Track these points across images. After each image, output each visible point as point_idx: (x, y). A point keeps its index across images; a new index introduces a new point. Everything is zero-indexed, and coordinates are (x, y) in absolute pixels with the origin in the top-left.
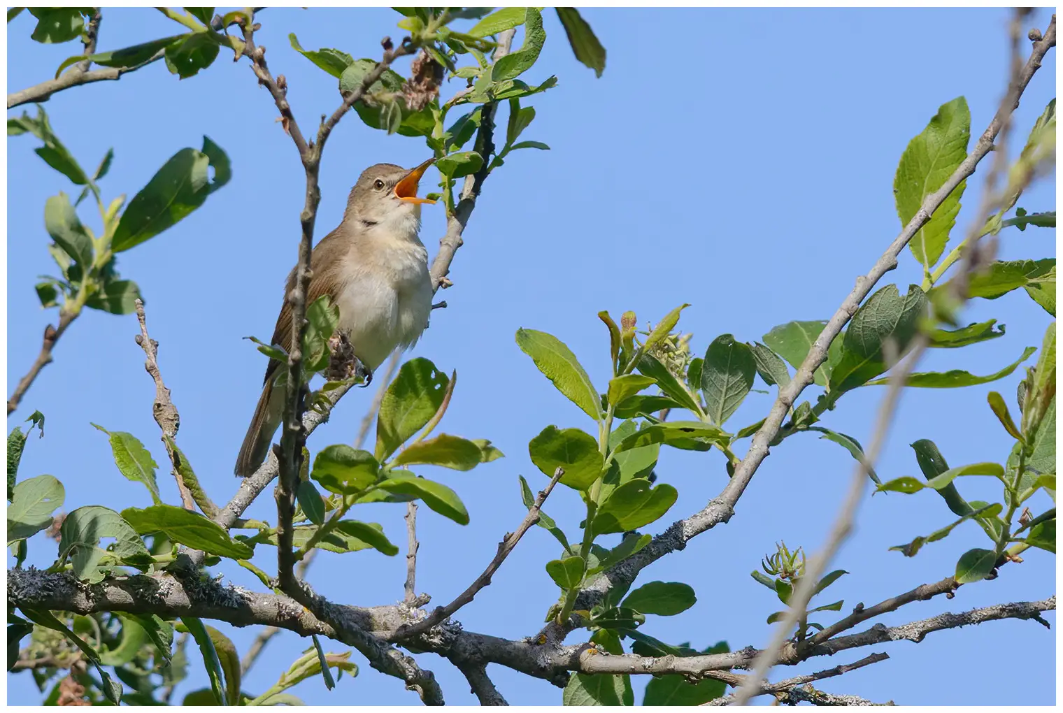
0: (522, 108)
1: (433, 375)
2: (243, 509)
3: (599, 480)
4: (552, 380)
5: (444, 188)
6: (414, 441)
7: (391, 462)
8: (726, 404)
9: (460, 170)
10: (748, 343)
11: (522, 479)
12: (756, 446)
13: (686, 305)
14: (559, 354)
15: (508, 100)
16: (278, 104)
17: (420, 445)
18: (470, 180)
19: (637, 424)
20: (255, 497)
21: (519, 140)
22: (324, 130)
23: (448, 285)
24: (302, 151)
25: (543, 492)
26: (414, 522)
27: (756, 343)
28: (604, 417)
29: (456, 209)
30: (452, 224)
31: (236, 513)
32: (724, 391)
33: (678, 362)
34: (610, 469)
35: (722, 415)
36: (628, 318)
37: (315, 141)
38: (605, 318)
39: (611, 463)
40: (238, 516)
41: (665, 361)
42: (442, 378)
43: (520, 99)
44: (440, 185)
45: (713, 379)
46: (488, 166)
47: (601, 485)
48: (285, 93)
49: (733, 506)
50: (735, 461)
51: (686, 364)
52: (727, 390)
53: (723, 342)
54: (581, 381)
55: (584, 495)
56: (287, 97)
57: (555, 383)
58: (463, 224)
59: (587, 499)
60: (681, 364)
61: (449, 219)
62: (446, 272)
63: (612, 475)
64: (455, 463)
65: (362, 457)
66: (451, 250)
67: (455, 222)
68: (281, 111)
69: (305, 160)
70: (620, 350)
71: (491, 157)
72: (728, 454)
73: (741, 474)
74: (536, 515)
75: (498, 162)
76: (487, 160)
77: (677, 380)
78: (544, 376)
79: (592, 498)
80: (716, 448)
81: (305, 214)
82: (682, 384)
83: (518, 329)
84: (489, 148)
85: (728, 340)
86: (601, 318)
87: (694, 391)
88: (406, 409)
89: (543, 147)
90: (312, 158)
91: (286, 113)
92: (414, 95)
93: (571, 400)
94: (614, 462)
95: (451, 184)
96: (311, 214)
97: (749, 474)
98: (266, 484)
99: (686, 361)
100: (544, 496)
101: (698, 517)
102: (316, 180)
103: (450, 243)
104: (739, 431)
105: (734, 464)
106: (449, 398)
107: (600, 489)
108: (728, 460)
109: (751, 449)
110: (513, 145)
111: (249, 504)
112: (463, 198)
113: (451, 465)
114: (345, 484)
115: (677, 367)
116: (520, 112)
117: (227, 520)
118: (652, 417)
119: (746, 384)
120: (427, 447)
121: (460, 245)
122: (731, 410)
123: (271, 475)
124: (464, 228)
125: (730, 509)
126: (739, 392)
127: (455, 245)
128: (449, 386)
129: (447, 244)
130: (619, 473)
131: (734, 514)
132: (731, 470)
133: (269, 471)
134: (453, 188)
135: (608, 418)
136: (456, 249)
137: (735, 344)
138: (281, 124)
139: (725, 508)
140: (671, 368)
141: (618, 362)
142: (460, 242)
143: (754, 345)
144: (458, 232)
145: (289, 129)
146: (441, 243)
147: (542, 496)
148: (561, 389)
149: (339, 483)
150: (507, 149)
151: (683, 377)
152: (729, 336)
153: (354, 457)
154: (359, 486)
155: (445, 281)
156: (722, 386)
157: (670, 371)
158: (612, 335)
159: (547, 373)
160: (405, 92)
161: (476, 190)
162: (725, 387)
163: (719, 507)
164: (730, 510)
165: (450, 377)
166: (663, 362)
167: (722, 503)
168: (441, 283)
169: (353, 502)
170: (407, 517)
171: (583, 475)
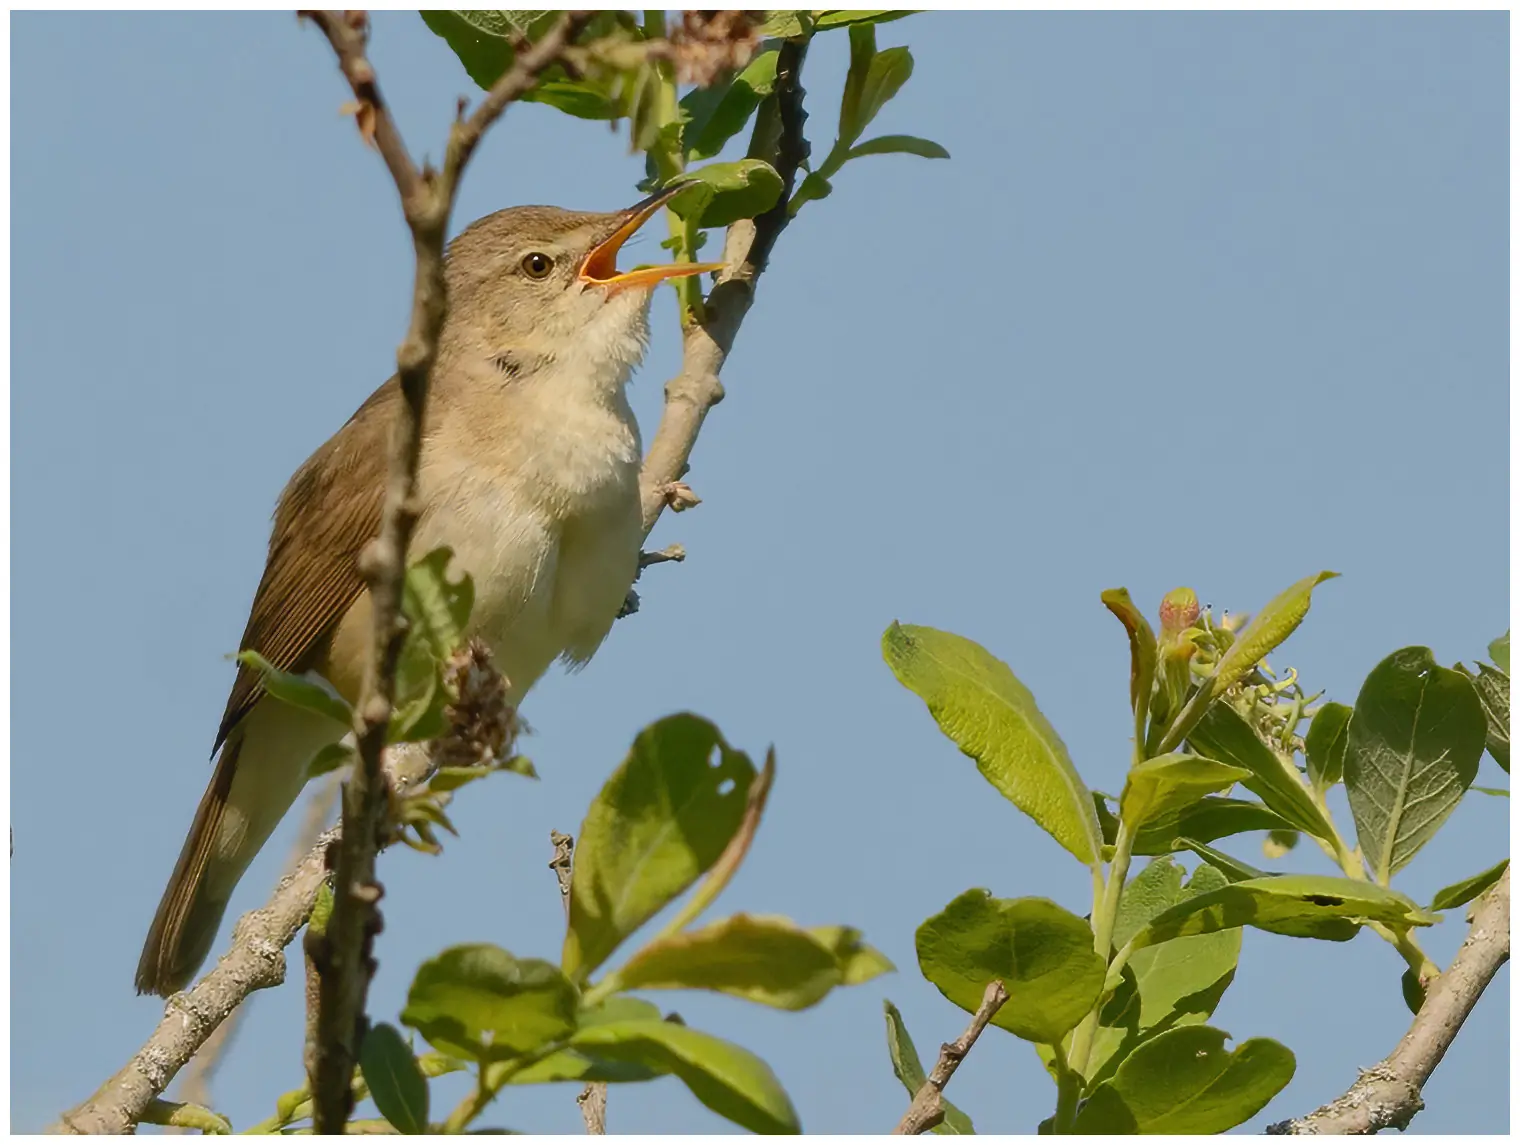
0: (879, 50)
1: (716, 758)
2: (170, 1071)
3: (1090, 1019)
4: (977, 759)
5: (676, 252)
6: (666, 929)
7: (605, 981)
8: (1407, 823)
9: (720, 209)
10: (1459, 667)
11: (892, 1011)
12: (1480, 935)
13: (1325, 576)
14: (992, 692)
15: (846, 29)
16: (346, 68)
17: (681, 941)
18: (743, 233)
19: (1185, 873)
20: (201, 1041)
21: (869, 133)
22: (463, 136)
23: (687, 504)
24: (405, 188)
25: (952, 1047)
26: (603, 1111)
27: (1482, 667)
28: (1107, 856)
29: (705, 306)
30: (695, 343)
31: (153, 1082)
32: (1401, 789)
33: (1280, 709)
34: (1119, 990)
35: (1393, 851)
36: (1179, 606)
37: (439, 162)
38: (1120, 608)
39: (1122, 974)
40: (157, 1090)
41: (1248, 707)
42: (738, 766)
43: (877, 26)
44: (665, 245)
45: (1373, 759)
46: (792, 196)
47: (1096, 1028)
48: (363, 40)
49: (1421, 1084)
50: (1426, 971)
51: (1301, 716)
52: (1409, 787)
53: (1407, 667)
54: (1049, 762)
55: (1052, 1056)
56: (371, 49)
57: (981, 765)
58: (724, 343)
59: (1058, 1064)
60: (1288, 717)
61: (687, 332)
62: (683, 469)
63: (1121, 1007)
64: (771, 988)
65: (535, 977)
66: (695, 412)
67: (703, 341)
68: (352, 83)
69: (415, 213)
70: (1155, 687)
71: (800, 175)
72: (1407, 951)
73: (1441, 1003)
74: (933, 1107)
75: (818, 187)
76: (789, 180)
77: (1277, 754)
78: (955, 746)
79: (1073, 1062)
80: (1375, 934)
81: (410, 349)
82: (1291, 766)
83: (887, 625)
84: (793, 151)
85: (1415, 663)
86: (1109, 606)
87: (1320, 784)
88: (644, 846)
89: (930, 150)
90: (430, 205)
91: (367, 92)
92: (698, 49)
93: (1024, 809)
94: (1126, 971)
95: (695, 243)
96: (422, 351)
97: (1463, 1002)
98: (229, 1010)
99: (1301, 708)
100: (955, 1057)
101: (1332, 1114)
102: (441, 265)
103: (691, 394)
104: (1436, 892)
105: (1422, 977)
106: (757, 820)
107: (1093, 1039)
108: (1408, 967)
109: (1469, 941)
110: (855, 144)
111: (187, 1061)
112: (723, 279)
113: (757, 993)
114: (487, 1038)
115: (1276, 722)
116: (875, 60)
117: (131, 1100)
118: (1212, 851)
119: (1457, 774)
120: (697, 947)
121: (716, 399)
122: (1418, 839)
123: (244, 986)
124: (725, 356)
125: (1413, 1094)
126: (1440, 794)
127: (706, 398)
128: (756, 788)
129: (683, 396)
130: (1138, 1000)
131: (1422, 1107)
132: (1414, 993)
133: (237, 978)
134: (699, 252)
135: (1118, 860)
136: (707, 410)
137: (1436, 672)
138: (352, 121)
139: (1401, 1091)
140: (1264, 728)
141: (1149, 715)
142: (717, 392)
143: (1477, 672)
144: (711, 365)
145: (376, 134)
146: (666, 392)
147: (950, 1056)
148: (999, 782)
149: (470, 1035)
150: (841, 154)
151: (1290, 749)
152: (1418, 653)
153: (515, 976)
154: (520, 1043)
155: (680, 491)
156: (1396, 778)
157: (1258, 731)
158: (1134, 647)
159: (962, 741)
160: (674, 41)
161: (758, 256)
162: (1404, 780)
163: (1384, 1089)
164: (1412, 1097)
165: (758, 762)
166: (1242, 709)
167: (1393, 1079)
168: (669, 498)
169: (504, 1079)
170: (585, 1098)
171: (1053, 1008)
